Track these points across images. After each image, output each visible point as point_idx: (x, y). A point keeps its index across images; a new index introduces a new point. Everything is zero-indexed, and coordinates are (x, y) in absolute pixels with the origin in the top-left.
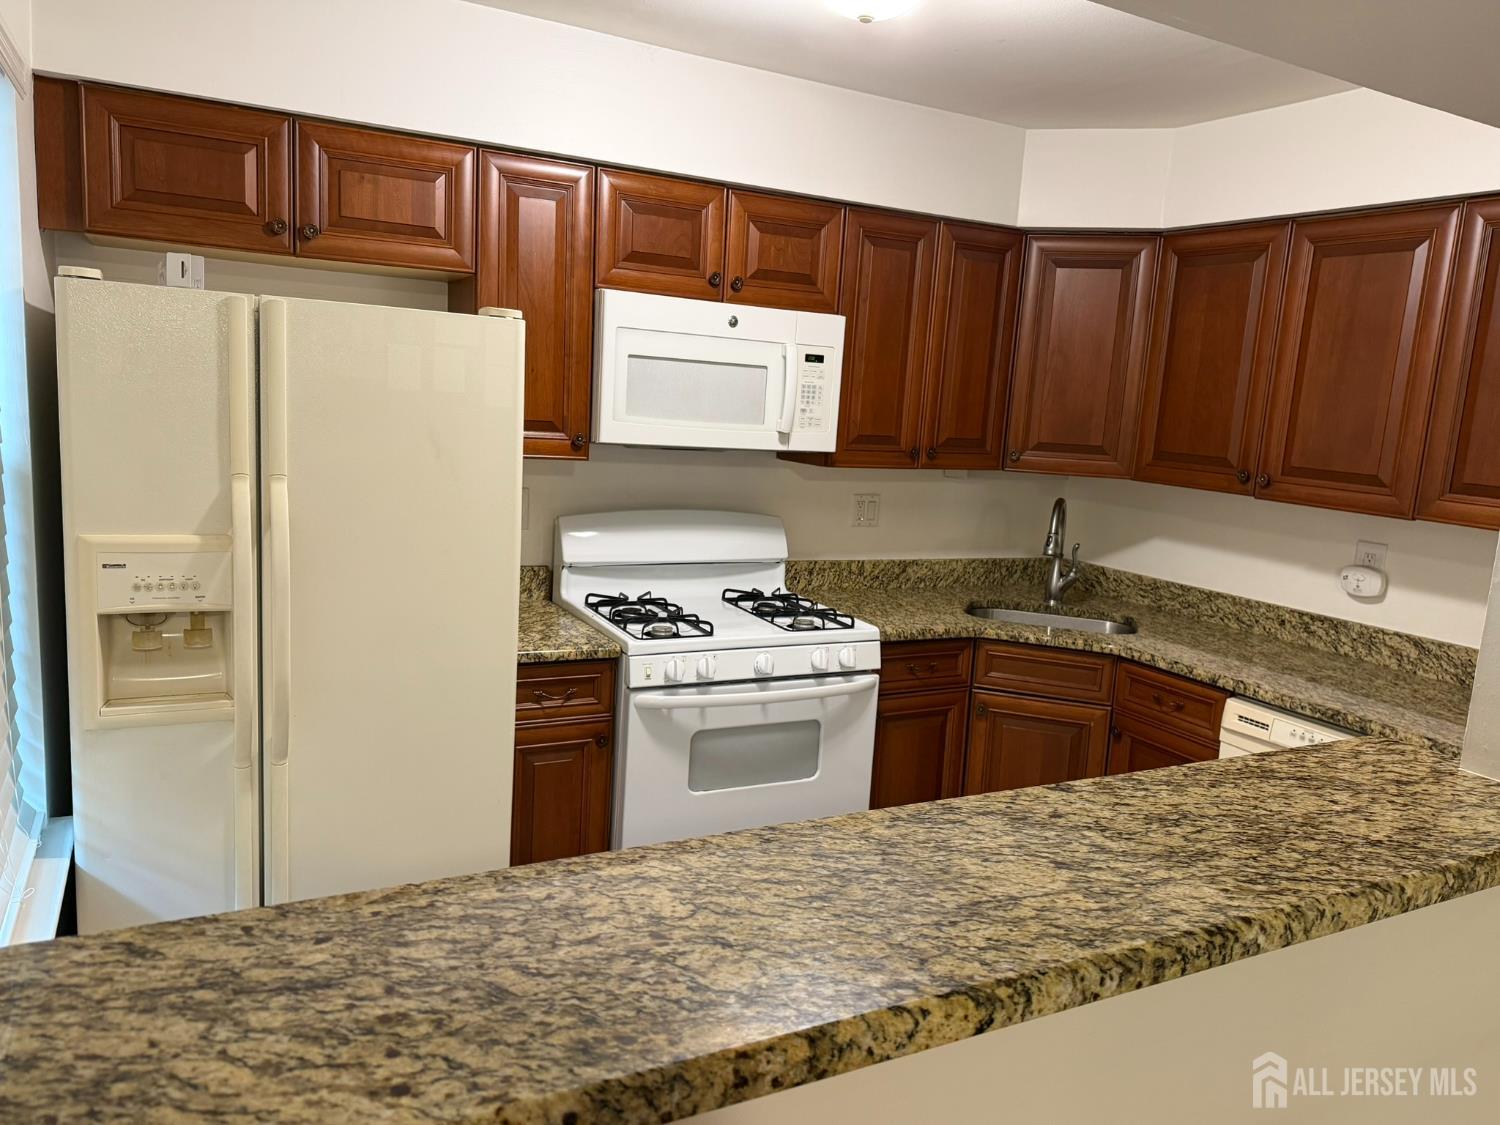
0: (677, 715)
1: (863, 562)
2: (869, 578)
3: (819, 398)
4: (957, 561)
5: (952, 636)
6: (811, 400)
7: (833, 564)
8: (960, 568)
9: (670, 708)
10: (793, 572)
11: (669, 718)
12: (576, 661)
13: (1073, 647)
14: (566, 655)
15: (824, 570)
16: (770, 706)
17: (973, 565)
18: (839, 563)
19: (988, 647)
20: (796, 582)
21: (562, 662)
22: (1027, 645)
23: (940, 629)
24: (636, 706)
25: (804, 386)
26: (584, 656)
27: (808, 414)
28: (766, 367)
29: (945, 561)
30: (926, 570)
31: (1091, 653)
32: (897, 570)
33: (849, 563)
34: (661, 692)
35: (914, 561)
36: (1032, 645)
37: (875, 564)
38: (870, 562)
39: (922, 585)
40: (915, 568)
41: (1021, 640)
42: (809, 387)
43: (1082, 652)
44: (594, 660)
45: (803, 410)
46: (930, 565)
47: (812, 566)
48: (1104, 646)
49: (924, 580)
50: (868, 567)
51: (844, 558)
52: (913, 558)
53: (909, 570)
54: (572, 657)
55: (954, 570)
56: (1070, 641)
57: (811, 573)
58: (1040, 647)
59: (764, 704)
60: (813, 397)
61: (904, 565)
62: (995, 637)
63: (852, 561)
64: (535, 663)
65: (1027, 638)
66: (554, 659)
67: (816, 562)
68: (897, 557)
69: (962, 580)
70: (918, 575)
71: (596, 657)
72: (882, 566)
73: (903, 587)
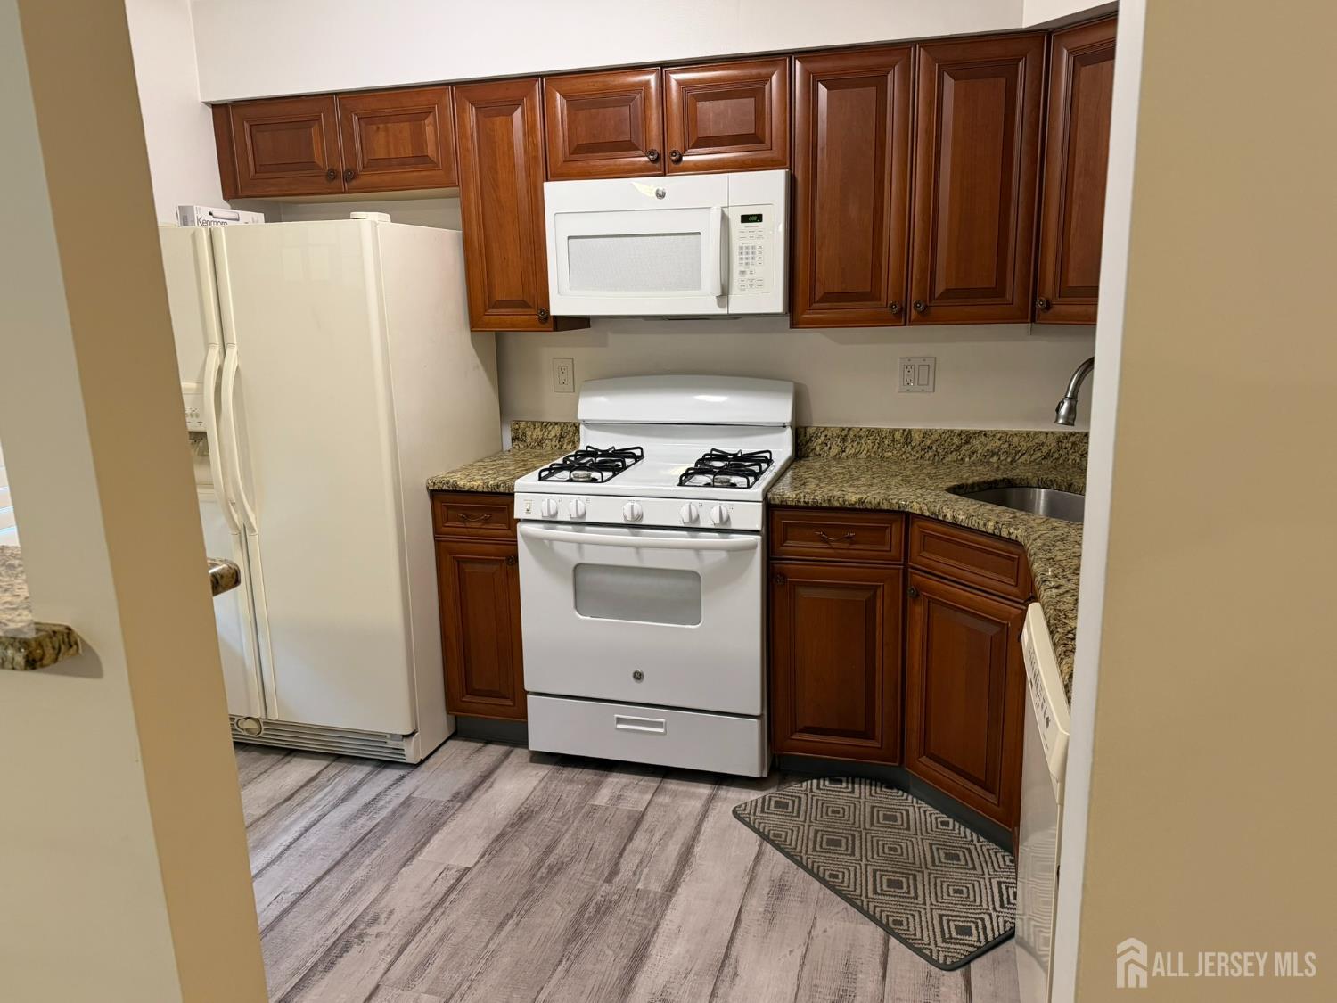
0: (557, 546)
1: (910, 431)
2: (918, 448)
3: (760, 258)
4: (1047, 434)
5: (869, 506)
6: (750, 261)
7: (871, 432)
8: (1052, 442)
9: (551, 540)
10: (823, 438)
11: (551, 549)
12: (483, 492)
13: (984, 530)
14: (475, 487)
15: (860, 437)
16: (644, 551)
17: (1072, 439)
18: (879, 431)
19: (920, 524)
20: (826, 448)
21: (473, 492)
22: (944, 522)
23: (852, 498)
24: (523, 535)
25: (741, 248)
26: (489, 490)
27: (748, 276)
28: (699, 233)
29: (1028, 434)
30: (999, 443)
31: (1000, 538)
32: (956, 441)
33: (892, 432)
34: (541, 525)
35: (981, 431)
36: (949, 523)
37: (926, 434)
38: (920, 431)
39: (995, 459)
40: (983, 439)
41: (941, 518)
42: (747, 248)
43: (992, 535)
44: (497, 493)
45: (743, 272)
46: (1006, 437)
47: (844, 433)
48: (1012, 530)
49: (997, 454)
50: (917, 437)
51: (885, 426)
52: (977, 427)
53: (975, 442)
54: (480, 489)
55: (1043, 444)
56: (981, 523)
57: (844, 440)
58: (955, 525)
59: (638, 547)
60: (753, 258)
61: (967, 437)
62: (918, 512)
63: (895, 430)
64: (453, 491)
65: (945, 516)
66: (466, 489)
67: (849, 429)
68: (958, 427)
69: (1056, 456)
70: (988, 447)
71: (498, 491)
72: (936, 436)
73: (967, 460)
